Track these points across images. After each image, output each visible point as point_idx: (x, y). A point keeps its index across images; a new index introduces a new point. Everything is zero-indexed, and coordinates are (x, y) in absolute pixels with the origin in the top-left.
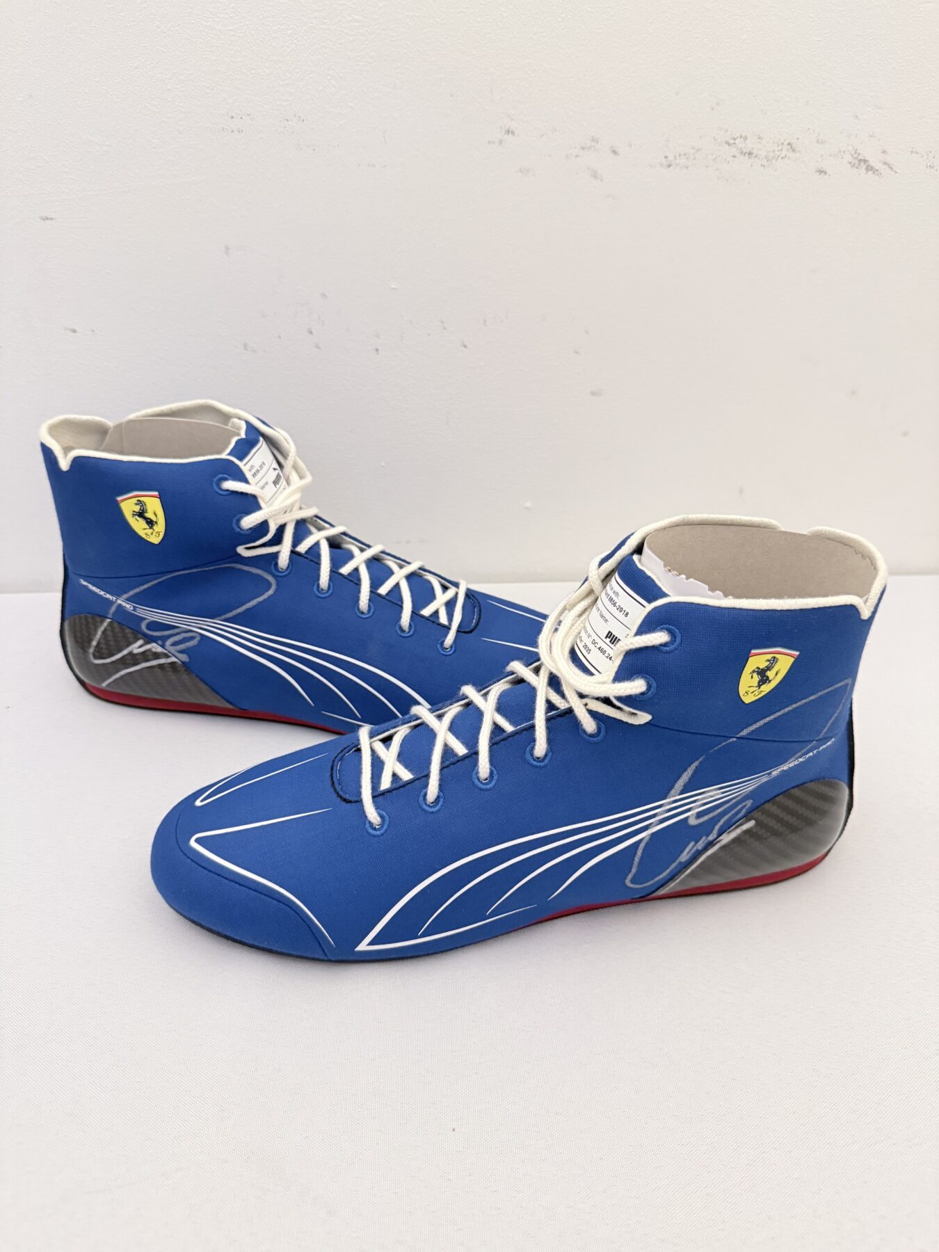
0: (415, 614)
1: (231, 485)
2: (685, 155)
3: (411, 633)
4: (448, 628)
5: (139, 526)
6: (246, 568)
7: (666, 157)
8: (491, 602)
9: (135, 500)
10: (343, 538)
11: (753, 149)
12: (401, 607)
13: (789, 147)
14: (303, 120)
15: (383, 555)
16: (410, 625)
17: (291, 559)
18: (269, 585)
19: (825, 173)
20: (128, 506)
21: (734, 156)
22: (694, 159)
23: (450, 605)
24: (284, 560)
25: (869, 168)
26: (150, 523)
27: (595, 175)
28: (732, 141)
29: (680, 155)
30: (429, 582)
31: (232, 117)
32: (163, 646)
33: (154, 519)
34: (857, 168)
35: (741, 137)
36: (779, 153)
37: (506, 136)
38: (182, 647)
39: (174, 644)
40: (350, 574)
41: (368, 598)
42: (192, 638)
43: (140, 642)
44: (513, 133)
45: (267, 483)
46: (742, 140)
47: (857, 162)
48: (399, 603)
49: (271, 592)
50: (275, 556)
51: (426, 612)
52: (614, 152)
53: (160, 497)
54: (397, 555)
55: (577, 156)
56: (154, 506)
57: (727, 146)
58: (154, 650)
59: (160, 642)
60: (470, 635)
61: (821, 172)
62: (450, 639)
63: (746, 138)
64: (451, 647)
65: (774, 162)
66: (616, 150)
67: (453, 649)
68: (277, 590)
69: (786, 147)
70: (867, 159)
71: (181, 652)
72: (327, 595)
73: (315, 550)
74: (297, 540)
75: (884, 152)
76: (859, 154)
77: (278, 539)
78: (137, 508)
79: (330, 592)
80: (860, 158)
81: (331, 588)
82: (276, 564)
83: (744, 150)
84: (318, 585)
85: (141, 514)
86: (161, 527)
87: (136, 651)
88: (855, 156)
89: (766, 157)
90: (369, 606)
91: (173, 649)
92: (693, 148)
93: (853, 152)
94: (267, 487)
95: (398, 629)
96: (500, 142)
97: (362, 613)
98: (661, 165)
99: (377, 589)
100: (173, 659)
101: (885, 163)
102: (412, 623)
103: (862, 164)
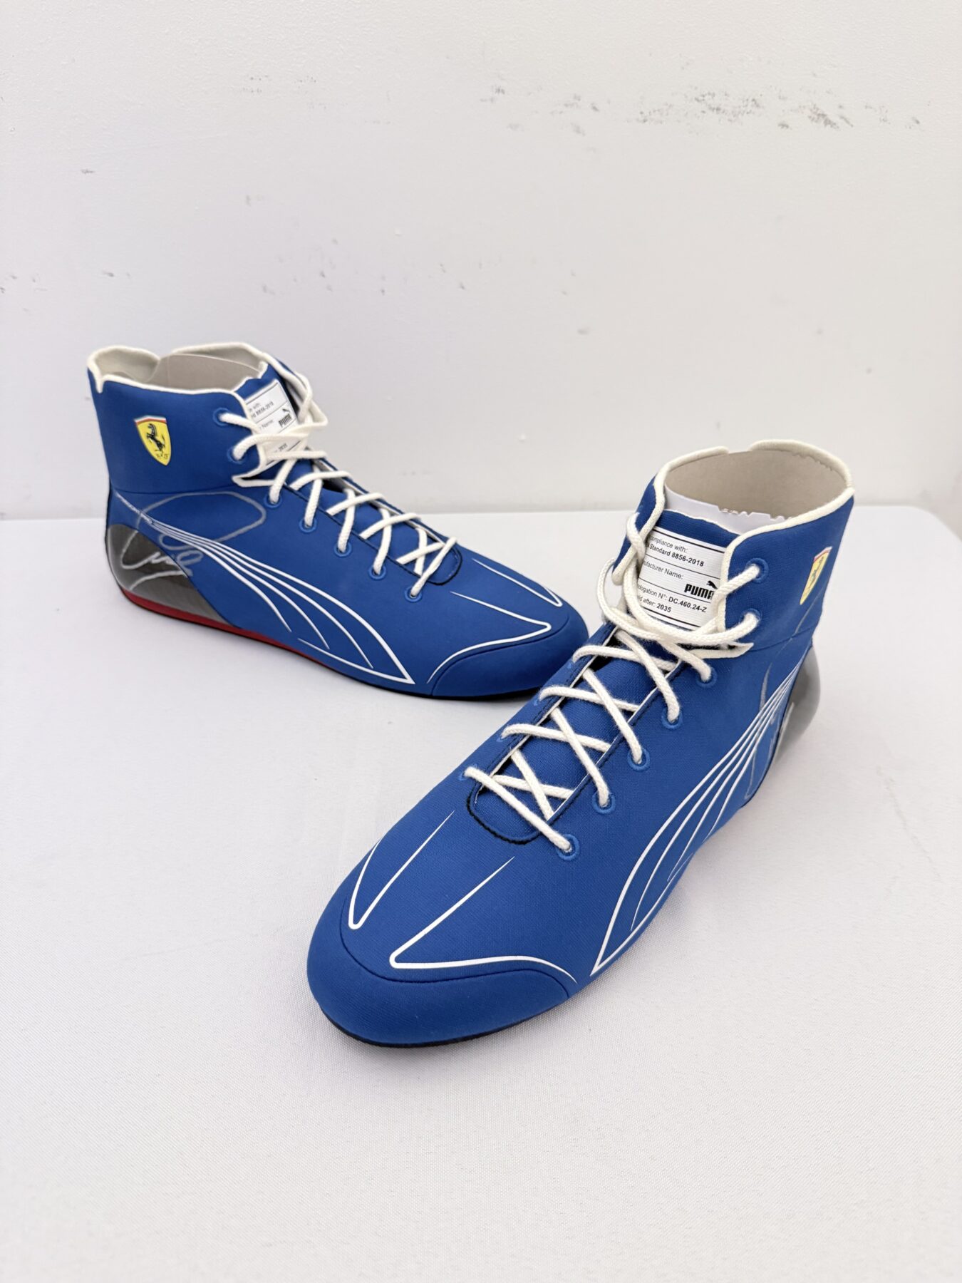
0: (390, 558)
1: (229, 418)
2: (659, 110)
3: (382, 577)
4: (418, 577)
5: (151, 447)
6: (242, 497)
7: (642, 113)
8: (476, 561)
9: (147, 424)
10: (344, 483)
11: (720, 105)
12: (377, 552)
13: (754, 103)
14: (315, 81)
15: (379, 503)
16: (382, 569)
17: (281, 492)
18: (259, 515)
19: (787, 127)
20: (143, 428)
21: (703, 112)
22: (667, 114)
23: (430, 557)
24: (274, 494)
25: (827, 122)
26: (160, 445)
27: (578, 130)
28: (701, 98)
29: (654, 111)
30: (417, 533)
31: (252, 79)
32: (174, 560)
33: (162, 441)
34: (816, 122)
35: (709, 94)
36: (744, 109)
37: (497, 94)
38: (188, 562)
39: (184, 559)
40: (336, 515)
41: (347, 538)
42: (196, 556)
43: (157, 554)
44: (503, 92)
45: (271, 422)
46: (710, 97)
47: (816, 117)
48: (376, 547)
49: (260, 522)
50: (267, 489)
51: (403, 560)
52: (595, 109)
53: (168, 423)
54: (393, 505)
55: (561, 112)
56: (162, 430)
57: (696, 102)
58: (167, 562)
59: (173, 556)
60: (440, 587)
61: (784, 125)
62: (416, 588)
63: (714, 95)
64: (418, 595)
65: (740, 116)
66: (597, 106)
67: (419, 597)
68: (266, 520)
69: (751, 103)
70: (826, 113)
71: (188, 567)
72: (309, 531)
73: (306, 489)
74: (291, 478)
75: (841, 107)
76: (818, 109)
77: (271, 473)
78: (150, 431)
79: (314, 528)
80: (819, 112)
81: (315, 525)
82: (268, 497)
83: (713, 106)
84: (304, 522)
85: (152, 436)
86: (167, 449)
87: (154, 561)
88: (815, 110)
89: (733, 112)
90: (347, 546)
91: (182, 564)
92: (667, 104)
93: (813, 107)
94: (271, 425)
95: (370, 571)
96: (492, 100)
97: (341, 552)
98: (638, 120)
99: (360, 531)
100: (181, 573)
101: (842, 117)
102: (384, 568)
103: (821, 118)
